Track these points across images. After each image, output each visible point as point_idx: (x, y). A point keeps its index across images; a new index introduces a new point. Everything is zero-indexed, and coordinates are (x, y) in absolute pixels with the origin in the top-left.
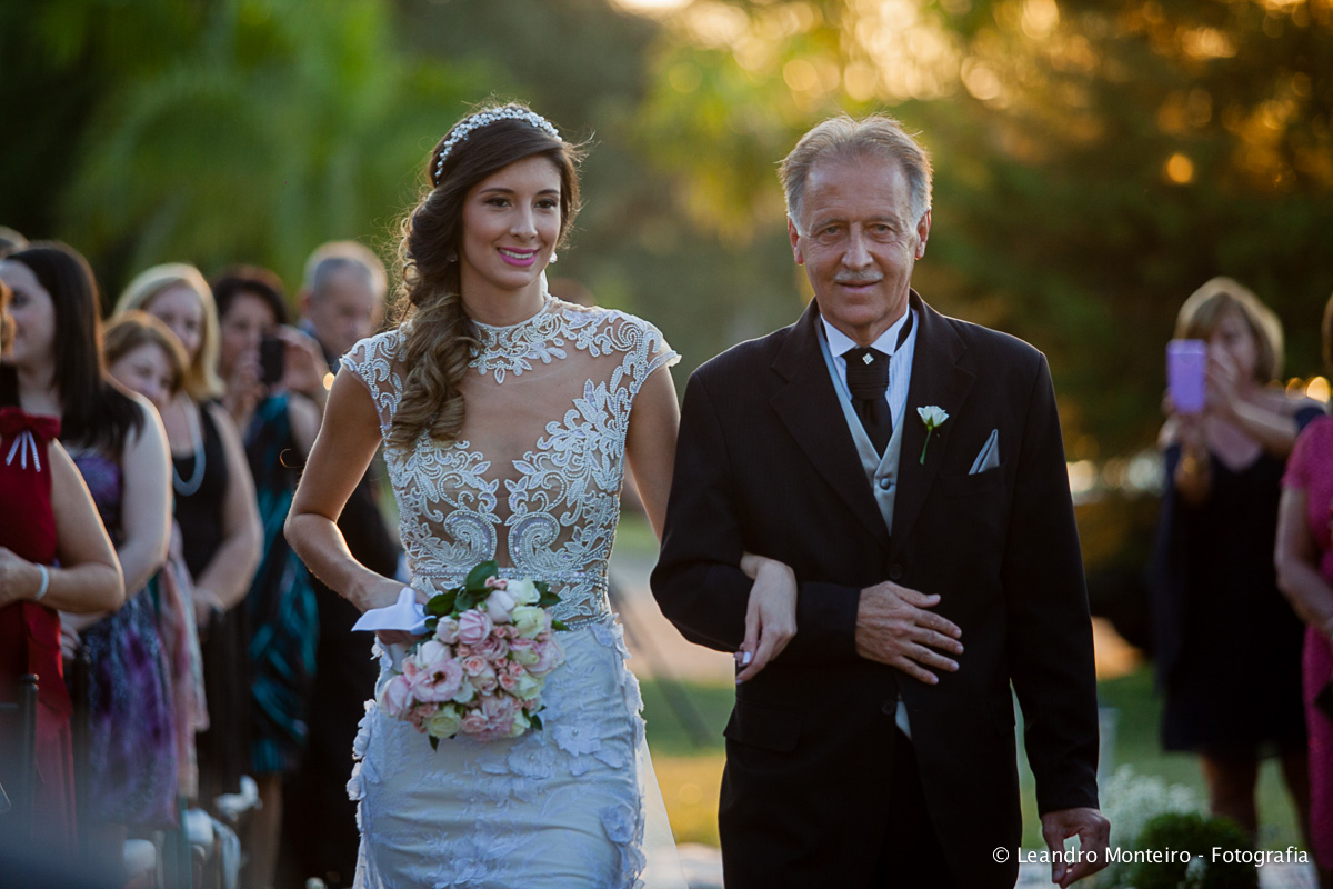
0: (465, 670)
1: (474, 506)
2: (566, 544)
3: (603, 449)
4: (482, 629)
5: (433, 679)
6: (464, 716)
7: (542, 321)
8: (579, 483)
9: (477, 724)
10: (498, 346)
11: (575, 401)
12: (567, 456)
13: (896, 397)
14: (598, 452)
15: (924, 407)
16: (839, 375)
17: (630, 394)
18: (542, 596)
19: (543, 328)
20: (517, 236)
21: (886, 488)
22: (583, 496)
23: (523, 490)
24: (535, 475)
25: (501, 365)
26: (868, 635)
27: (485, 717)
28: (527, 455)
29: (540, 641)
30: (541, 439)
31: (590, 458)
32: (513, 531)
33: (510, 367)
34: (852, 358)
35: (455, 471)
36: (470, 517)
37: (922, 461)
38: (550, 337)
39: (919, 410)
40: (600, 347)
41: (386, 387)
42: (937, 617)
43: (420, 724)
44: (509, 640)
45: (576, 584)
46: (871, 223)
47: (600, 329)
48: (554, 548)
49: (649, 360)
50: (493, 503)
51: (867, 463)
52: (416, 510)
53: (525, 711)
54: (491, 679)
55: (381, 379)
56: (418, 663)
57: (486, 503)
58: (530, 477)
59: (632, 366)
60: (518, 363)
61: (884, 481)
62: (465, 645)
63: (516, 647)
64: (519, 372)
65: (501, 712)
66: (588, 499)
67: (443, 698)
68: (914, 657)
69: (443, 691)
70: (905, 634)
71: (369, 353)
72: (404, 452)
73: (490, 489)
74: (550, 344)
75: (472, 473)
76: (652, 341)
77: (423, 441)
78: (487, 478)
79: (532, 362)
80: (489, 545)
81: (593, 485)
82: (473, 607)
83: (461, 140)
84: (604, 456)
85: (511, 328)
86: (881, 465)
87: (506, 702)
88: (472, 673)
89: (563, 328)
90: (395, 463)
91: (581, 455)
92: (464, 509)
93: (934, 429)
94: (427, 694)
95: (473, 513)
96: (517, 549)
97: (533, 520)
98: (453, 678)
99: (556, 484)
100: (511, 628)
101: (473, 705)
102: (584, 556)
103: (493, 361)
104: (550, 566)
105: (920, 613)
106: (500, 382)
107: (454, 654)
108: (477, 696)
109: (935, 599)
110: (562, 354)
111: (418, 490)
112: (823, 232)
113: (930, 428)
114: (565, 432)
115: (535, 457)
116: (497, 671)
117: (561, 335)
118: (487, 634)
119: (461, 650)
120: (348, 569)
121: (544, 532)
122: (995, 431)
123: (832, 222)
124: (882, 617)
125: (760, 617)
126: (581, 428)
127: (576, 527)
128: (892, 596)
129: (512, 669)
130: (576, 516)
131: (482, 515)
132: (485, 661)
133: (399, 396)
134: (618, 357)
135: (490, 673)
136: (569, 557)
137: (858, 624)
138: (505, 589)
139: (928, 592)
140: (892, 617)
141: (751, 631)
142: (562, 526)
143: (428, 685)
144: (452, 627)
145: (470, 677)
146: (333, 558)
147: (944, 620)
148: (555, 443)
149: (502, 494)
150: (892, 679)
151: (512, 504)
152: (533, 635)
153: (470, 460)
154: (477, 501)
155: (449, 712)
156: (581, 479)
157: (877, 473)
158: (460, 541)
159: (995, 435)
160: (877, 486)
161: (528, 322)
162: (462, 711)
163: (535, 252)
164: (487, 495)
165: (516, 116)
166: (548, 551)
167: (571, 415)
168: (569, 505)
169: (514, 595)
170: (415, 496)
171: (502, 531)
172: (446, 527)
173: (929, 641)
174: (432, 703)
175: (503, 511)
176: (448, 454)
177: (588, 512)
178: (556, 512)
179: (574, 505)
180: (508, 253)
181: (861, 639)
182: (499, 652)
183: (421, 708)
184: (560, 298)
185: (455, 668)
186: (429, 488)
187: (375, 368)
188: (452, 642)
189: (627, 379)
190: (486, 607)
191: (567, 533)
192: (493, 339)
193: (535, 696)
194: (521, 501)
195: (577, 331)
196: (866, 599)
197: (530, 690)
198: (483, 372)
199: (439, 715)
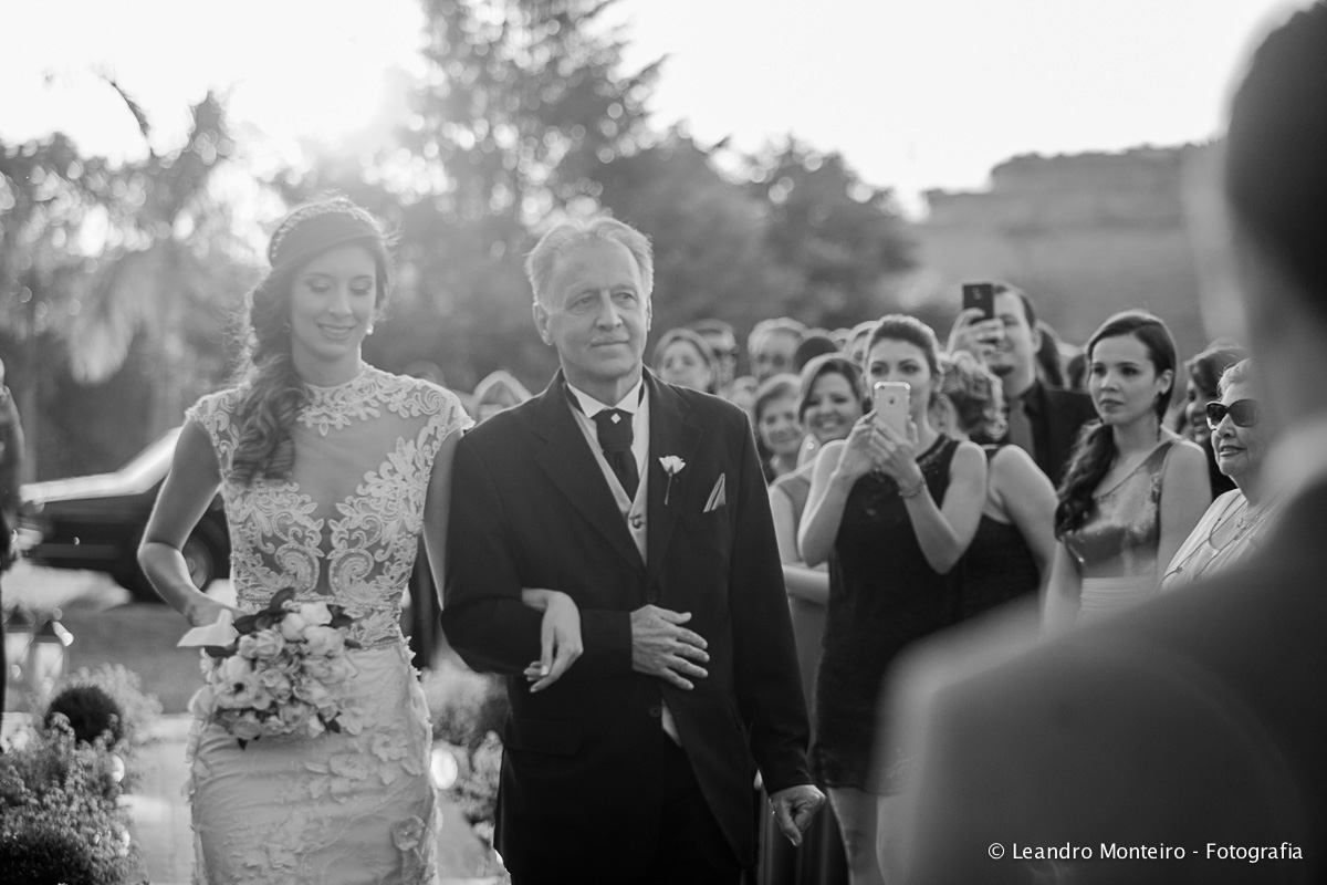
0: (262, 682)
1: (301, 541)
2: (378, 577)
3: (411, 498)
4: (275, 646)
5: (233, 689)
6: (263, 721)
7: (360, 383)
8: (393, 525)
9: (274, 728)
10: (322, 404)
11: (390, 455)
12: (383, 501)
13: (640, 449)
14: (407, 500)
15: (664, 457)
16: (591, 433)
17: (433, 451)
18: (334, 618)
19: (361, 390)
20: (333, 315)
21: (637, 527)
22: (395, 537)
23: (344, 530)
24: (354, 517)
25: (325, 420)
26: (641, 652)
27: (281, 723)
28: (349, 499)
29: (329, 657)
30: (360, 486)
31: (402, 505)
32: (333, 564)
33: (332, 422)
34: (601, 419)
35: (287, 510)
36: (298, 550)
37: (666, 502)
38: (366, 399)
39: (661, 459)
40: (409, 409)
41: (224, 435)
42: (691, 633)
43: (227, 727)
44: (301, 656)
45: (383, 611)
46: (617, 292)
47: (409, 395)
48: (367, 580)
49: (449, 423)
50: (318, 539)
51: (623, 507)
52: (251, 542)
53: (321, 717)
54: (285, 690)
55: (221, 429)
56: (222, 675)
57: (311, 538)
58: (351, 518)
59: (436, 428)
60: (339, 419)
61: (636, 521)
62: (263, 661)
63: (307, 662)
64: (339, 427)
65: (295, 718)
66: (399, 539)
67: (241, 706)
68: (676, 667)
69: (241, 700)
70: (670, 649)
71: (211, 407)
72: (241, 491)
73: (315, 526)
74: (366, 404)
75: (301, 513)
76: (453, 408)
77: (259, 483)
78: (314, 517)
79: (351, 418)
80: (312, 574)
81: (403, 528)
82: (269, 628)
83: (292, 229)
84: (412, 504)
85: (334, 389)
86: (633, 507)
87: (300, 710)
88: (269, 684)
89: (377, 392)
90: (232, 501)
91: (394, 501)
92: (293, 543)
93: (675, 475)
94: (228, 702)
95: (301, 547)
96: (336, 580)
97: (351, 555)
98: (250, 689)
99: (373, 525)
100: (303, 646)
101: (271, 711)
102: (391, 588)
103: (317, 417)
104: (363, 595)
105: (680, 630)
106: (324, 434)
107: (253, 668)
108: (274, 704)
109: (687, 616)
110: (376, 413)
111: (254, 525)
112: (576, 304)
113: (671, 475)
114: (381, 481)
115: (355, 501)
116: (292, 683)
117: (375, 398)
118: (279, 651)
119: (260, 665)
120: (183, 592)
121: (361, 566)
122: (723, 475)
123: (585, 292)
124: (652, 636)
125: (555, 637)
126: (394, 478)
127: (387, 563)
128: (656, 618)
129: (304, 681)
130: (388, 554)
131: (308, 549)
132: (280, 674)
133: (236, 444)
134: (424, 418)
135: (285, 685)
136: (379, 588)
137: (634, 643)
138: (299, 612)
139: (681, 611)
140: (659, 635)
141: (547, 649)
142: (375, 562)
143: (230, 694)
144: (251, 644)
145: (267, 689)
146: (174, 582)
147: (695, 635)
148: (372, 489)
149: (326, 531)
150: (658, 687)
151: (334, 542)
152: (324, 651)
153: (299, 501)
154: (304, 537)
155: (250, 718)
156: (394, 522)
157: (630, 515)
158: (288, 571)
159: (722, 478)
160: (630, 526)
161: (348, 384)
162: (262, 716)
163: (350, 328)
164: (313, 532)
165: (340, 210)
166: (363, 581)
167: (385, 467)
168: (383, 544)
169: (308, 617)
170: (251, 530)
171: (324, 563)
172: (276, 558)
173: (686, 653)
174: (234, 710)
175: (326, 546)
176: (281, 495)
177: (398, 550)
178: (372, 550)
179: (387, 544)
180: (327, 329)
181: (636, 656)
182: (292, 666)
183: (225, 714)
184: (376, 367)
185: (252, 680)
186: (265, 524)
187: (216, 419)
188: (251, 657)
189: (431, 438)
190: (280, 627)
191: (378, 568)
192: (318, 397)
193: (327, 704)
194: (342, 539)
195: (389, 395)
196: (636, 621)
197: (322, 699)
198: (309, 425)
199: (240, 720)
